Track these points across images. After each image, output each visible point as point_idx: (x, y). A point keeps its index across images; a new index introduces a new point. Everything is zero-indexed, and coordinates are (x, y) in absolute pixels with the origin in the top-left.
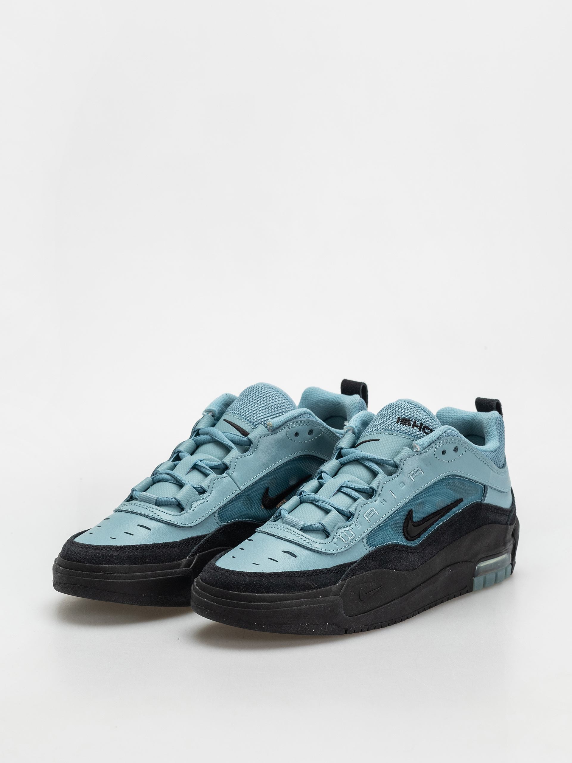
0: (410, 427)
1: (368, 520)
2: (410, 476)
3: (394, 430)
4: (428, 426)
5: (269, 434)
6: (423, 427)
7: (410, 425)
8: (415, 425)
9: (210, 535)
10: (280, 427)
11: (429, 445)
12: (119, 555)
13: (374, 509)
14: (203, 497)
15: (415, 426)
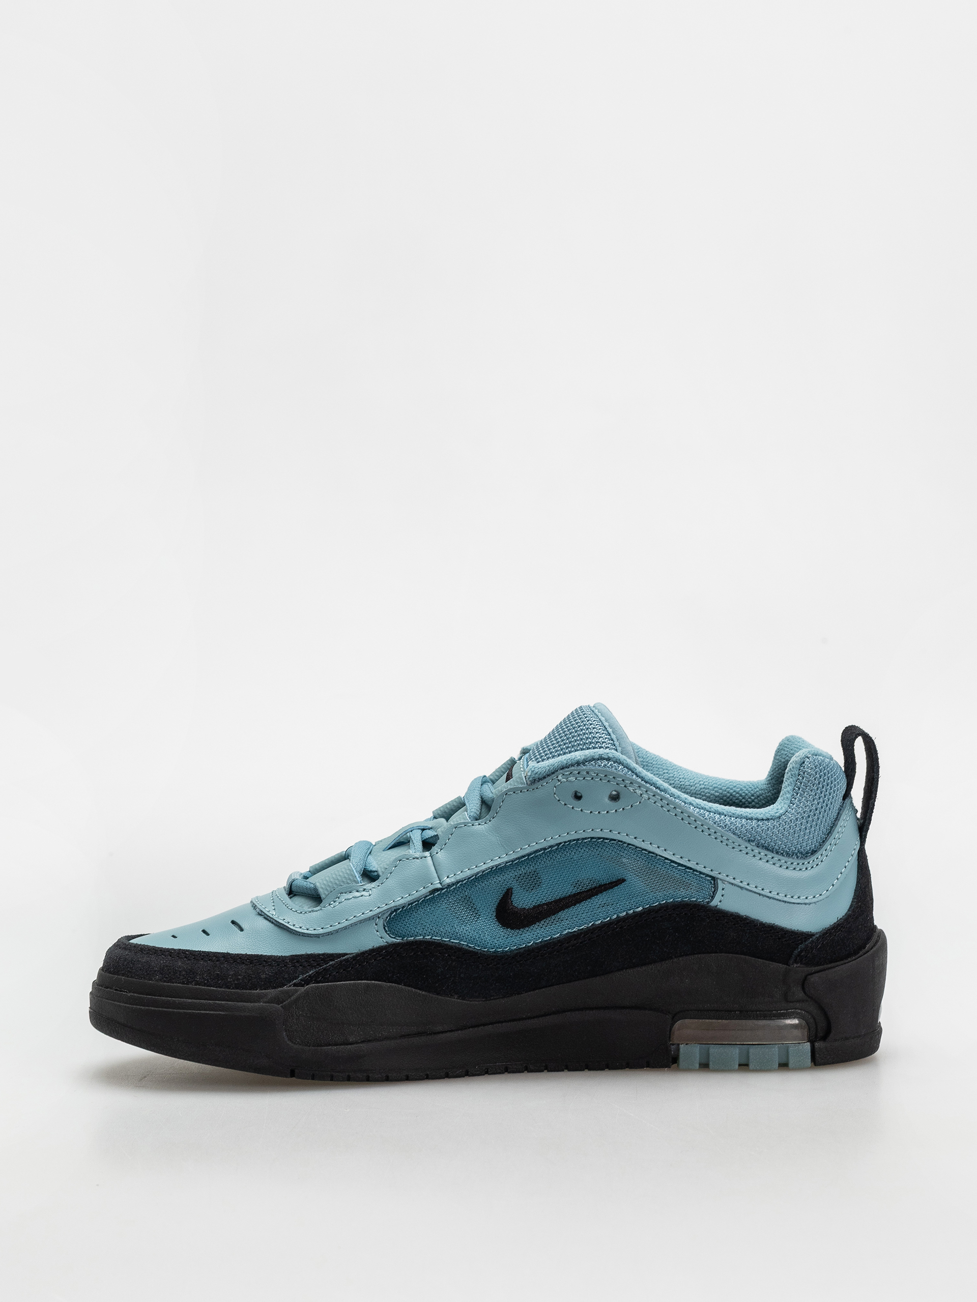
5: (524, 788)
9: (351, 956)
10: (544, 778)
12: (148, 961)
14: (365, 887)
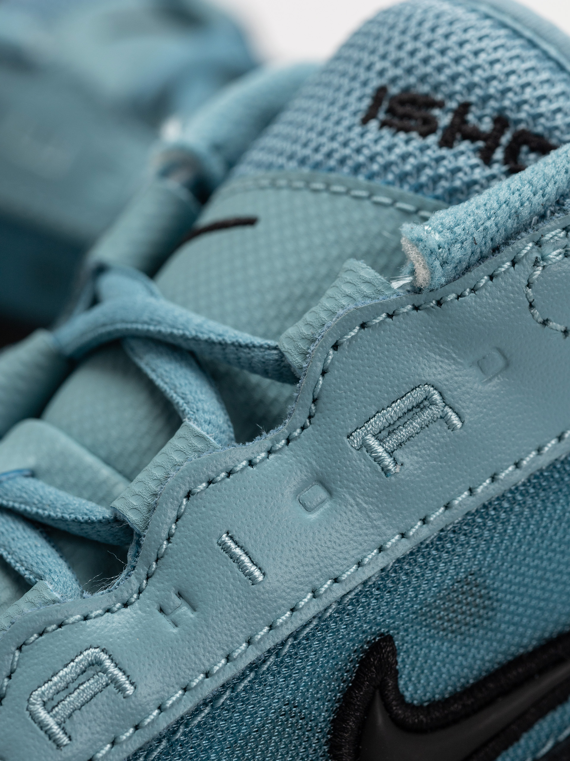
0: (432, 139)
1: (56, 729)
2: (373, 442)
3: (342, 161)
4: (539, 129)
6: (506, 139)
7: (433, 131)
8: (459, 130)
11: (496, 250)
13: (104, 656)
15: (458, 136)
